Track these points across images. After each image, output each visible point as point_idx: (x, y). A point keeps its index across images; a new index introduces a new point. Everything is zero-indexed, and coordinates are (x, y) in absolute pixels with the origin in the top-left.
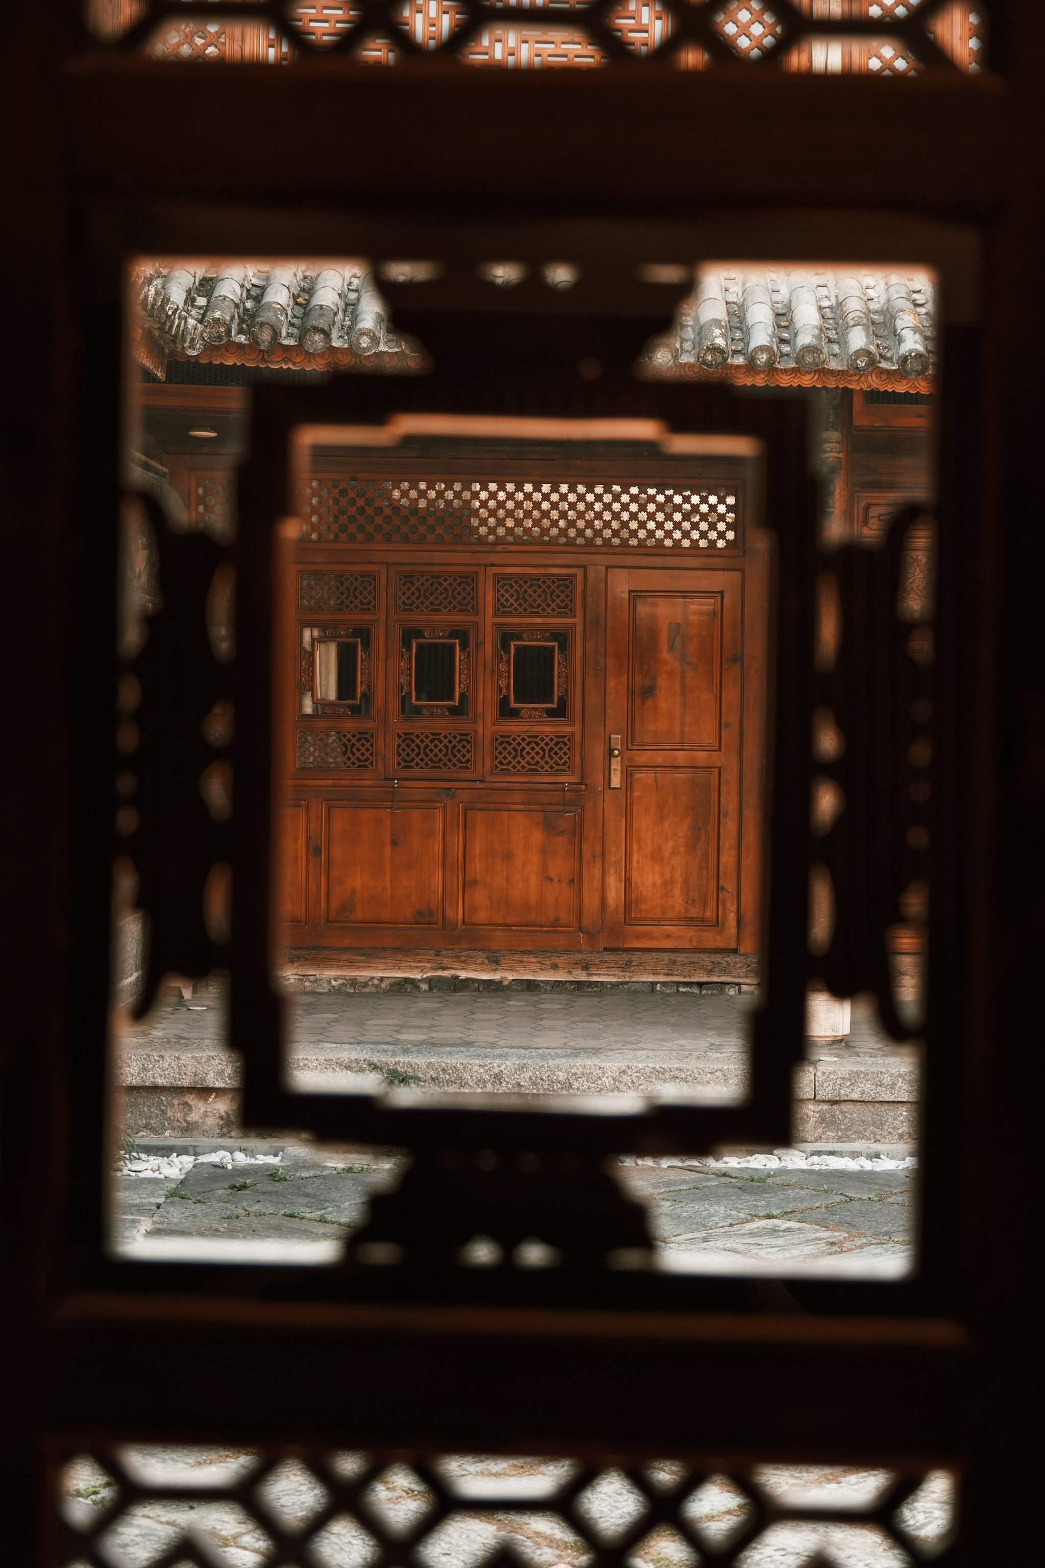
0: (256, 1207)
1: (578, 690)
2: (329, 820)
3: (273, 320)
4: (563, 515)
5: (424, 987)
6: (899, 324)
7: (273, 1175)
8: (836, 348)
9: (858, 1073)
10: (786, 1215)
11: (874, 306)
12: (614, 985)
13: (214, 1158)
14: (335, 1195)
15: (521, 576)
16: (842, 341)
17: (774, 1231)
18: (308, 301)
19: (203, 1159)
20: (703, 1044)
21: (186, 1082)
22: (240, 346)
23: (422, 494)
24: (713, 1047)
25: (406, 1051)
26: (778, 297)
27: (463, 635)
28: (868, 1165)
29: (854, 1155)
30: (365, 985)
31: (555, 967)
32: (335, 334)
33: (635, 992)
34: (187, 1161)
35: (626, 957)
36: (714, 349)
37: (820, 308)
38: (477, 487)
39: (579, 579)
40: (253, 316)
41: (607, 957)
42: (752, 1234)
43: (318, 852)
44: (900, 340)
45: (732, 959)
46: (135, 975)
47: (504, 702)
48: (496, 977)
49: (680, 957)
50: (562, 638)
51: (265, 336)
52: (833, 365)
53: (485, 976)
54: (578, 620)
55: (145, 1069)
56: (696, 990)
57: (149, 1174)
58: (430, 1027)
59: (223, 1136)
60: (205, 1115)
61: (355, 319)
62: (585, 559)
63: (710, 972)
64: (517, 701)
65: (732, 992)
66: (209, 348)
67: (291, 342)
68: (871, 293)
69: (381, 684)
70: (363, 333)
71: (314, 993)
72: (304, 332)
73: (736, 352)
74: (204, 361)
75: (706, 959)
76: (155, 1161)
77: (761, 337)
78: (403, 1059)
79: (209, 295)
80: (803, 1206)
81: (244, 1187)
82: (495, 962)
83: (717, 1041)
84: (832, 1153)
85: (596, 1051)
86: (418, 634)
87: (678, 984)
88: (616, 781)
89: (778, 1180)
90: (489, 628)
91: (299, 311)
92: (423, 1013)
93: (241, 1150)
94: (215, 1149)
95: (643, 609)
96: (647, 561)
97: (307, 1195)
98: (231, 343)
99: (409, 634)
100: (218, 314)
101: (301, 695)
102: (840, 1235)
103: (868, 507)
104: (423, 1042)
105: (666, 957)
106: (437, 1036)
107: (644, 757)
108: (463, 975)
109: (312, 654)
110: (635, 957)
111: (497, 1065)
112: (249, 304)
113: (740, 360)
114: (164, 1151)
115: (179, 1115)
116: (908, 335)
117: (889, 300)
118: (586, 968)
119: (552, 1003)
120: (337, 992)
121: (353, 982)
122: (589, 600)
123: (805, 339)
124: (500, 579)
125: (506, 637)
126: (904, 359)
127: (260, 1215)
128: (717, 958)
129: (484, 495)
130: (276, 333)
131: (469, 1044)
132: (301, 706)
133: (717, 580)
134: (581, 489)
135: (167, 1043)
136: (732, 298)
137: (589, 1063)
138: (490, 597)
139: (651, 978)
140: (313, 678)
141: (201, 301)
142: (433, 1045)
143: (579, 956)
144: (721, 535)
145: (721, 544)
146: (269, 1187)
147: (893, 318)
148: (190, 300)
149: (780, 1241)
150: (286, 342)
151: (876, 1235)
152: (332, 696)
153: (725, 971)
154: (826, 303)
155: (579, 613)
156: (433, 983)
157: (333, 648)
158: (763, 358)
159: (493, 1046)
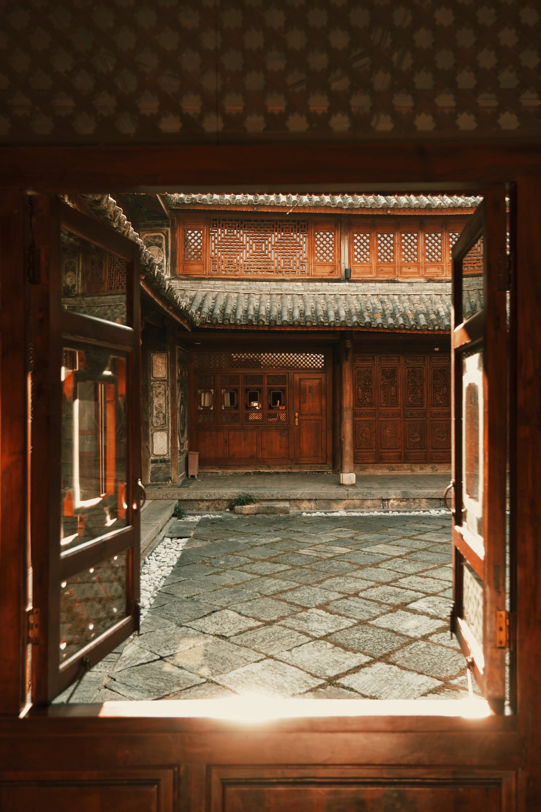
0: (218, 528)
1: (287, 402)
2: (229, 435)
3: (216, 317)
4: (283, 361)
5: (252, 474)
6: (364, 315)
7: (220, 520)
8: (349, 321)
9: (358, 493)
10: (344, 527)
11: (358, 311)
12: (297, 472)
13: (206, 516)
14: (236, 524)
15: (273, 376)
16: (351, 319)
17: (341, 531)
18: (224, 312)
19: (203, 517)
20: (320, 486)
21: (198, 498)
22: (208, 323)
23: (249, 356)
24: (323, 487)
25: (250, 490)
26: (335, 309)
27: (260, 390)
28: (361, 514)
29: (358, 512)
30: (238, 474)
31: (283, 468)
32: (231, 320)
33: (303, 474)
34: (199, 517)
35: (300, 465)
36: (321, 322)
37: (345, 311)
38: (262, 354)
39: (287, 376)
40: (211, 316)
41: (296, 466)
42: (337, 532)
43: (226, 442)
44: (365, 319)
45: (325, 466)
46: (184, 472)
47: (270, 406)
48: (269, 471)
49: (313, 465)
50: (284, 390)
51: (215, 321)
52: (349, 325)
53: (267, 471)
54: (287, 386)
55: (189, 495)
56: (317, 473)
57: (191, 520)
58: (255, 484)
59: (207, 511)
60: (203, 506)
61: (236, 316)
62: (288, 371)
63: (320, 469)
64: (273, 405)
65: (326, 473)
66: (201, 324)
67: (221, 322)
68: (357, 307)
69: (240, 402)
70: (238, 319)
71: (226, 476)
72: (224, 320)
73: (326, 322)
74: (200, 327)
75: (319, 466)
76: (192, 517)
77: (332, 319)
78: (250, 492)
79: (201, 311)
80: (347, 525)
81: (214, 523)
82: (269, 468)
83: (324, 485)
84: (352, 512)
85: (295, 489)
86: (249, 390)
87: (313, 472)
88: (297, 424)
89: (341, 519)
90: (266, 388)
91: (222, 315)
92: (253, 480)
93: (212, 514)
94: (206, 514)
95: (302, 382)
96: (303, 371)
97: (229, 525)
98: (206, 323)
99: (247, 390)
100: (203, 316)
101: (222, 405)
102: (357, 532)
103: (355, 357)
104: (254, 487)
105: (310, 465)
106: (257, 486)
107: (304, 418)
108: (261, 471)
109: (224, 395)
110: (302, 466)
111: (272, 492)
112: (210, 313)
113: (327, 324)
114: (194, 515)
115: (197, 506)
116: (366, 317)
117: (361, 309)
118: (291, 468)
119: (283, 477)
120: (232, 475)
121: (235, 473)
122: (290, 381)
123: (342, 319)
124: (268, 376)
125: (270, 390)
126: (366, 323)
127: (219, 530)
128: (322, 465)
129: (264, 357)
130: (217, 320)
131: (265, 488)
132: (221, 408)
133: (320, 376)
134: (287, 354)
135: (193, 489)
136: (324, 309)
137: (294, 491)
138: (266, 381)
139: (306, 471)
140: (224, 401)
141: (199, 313)
142: (257, 488)
143: (289, 466)
144: (321, 365)
145: (320, 367)
146: (220, 523)
147: (363, 313)
148: (196, 313)
149: (343, 533)
150: (219, 322)
151: (366, 531)
152: (229, 405)
153: (324, 469)
154: (346, 310)
155: (287, 384)
156: (254, 473)
157: (229, 394)
158: (333, 323)
159: (271, 488)
